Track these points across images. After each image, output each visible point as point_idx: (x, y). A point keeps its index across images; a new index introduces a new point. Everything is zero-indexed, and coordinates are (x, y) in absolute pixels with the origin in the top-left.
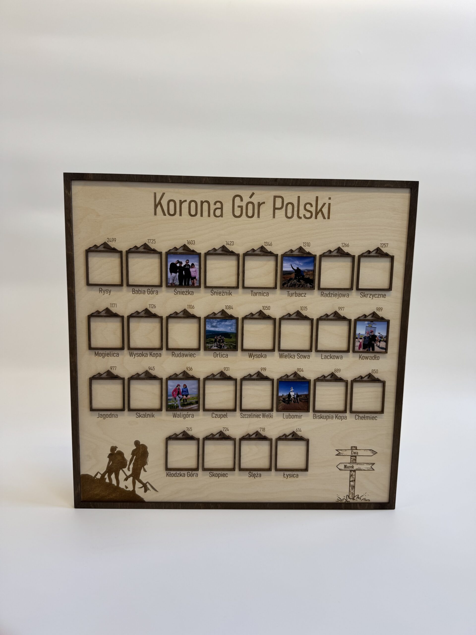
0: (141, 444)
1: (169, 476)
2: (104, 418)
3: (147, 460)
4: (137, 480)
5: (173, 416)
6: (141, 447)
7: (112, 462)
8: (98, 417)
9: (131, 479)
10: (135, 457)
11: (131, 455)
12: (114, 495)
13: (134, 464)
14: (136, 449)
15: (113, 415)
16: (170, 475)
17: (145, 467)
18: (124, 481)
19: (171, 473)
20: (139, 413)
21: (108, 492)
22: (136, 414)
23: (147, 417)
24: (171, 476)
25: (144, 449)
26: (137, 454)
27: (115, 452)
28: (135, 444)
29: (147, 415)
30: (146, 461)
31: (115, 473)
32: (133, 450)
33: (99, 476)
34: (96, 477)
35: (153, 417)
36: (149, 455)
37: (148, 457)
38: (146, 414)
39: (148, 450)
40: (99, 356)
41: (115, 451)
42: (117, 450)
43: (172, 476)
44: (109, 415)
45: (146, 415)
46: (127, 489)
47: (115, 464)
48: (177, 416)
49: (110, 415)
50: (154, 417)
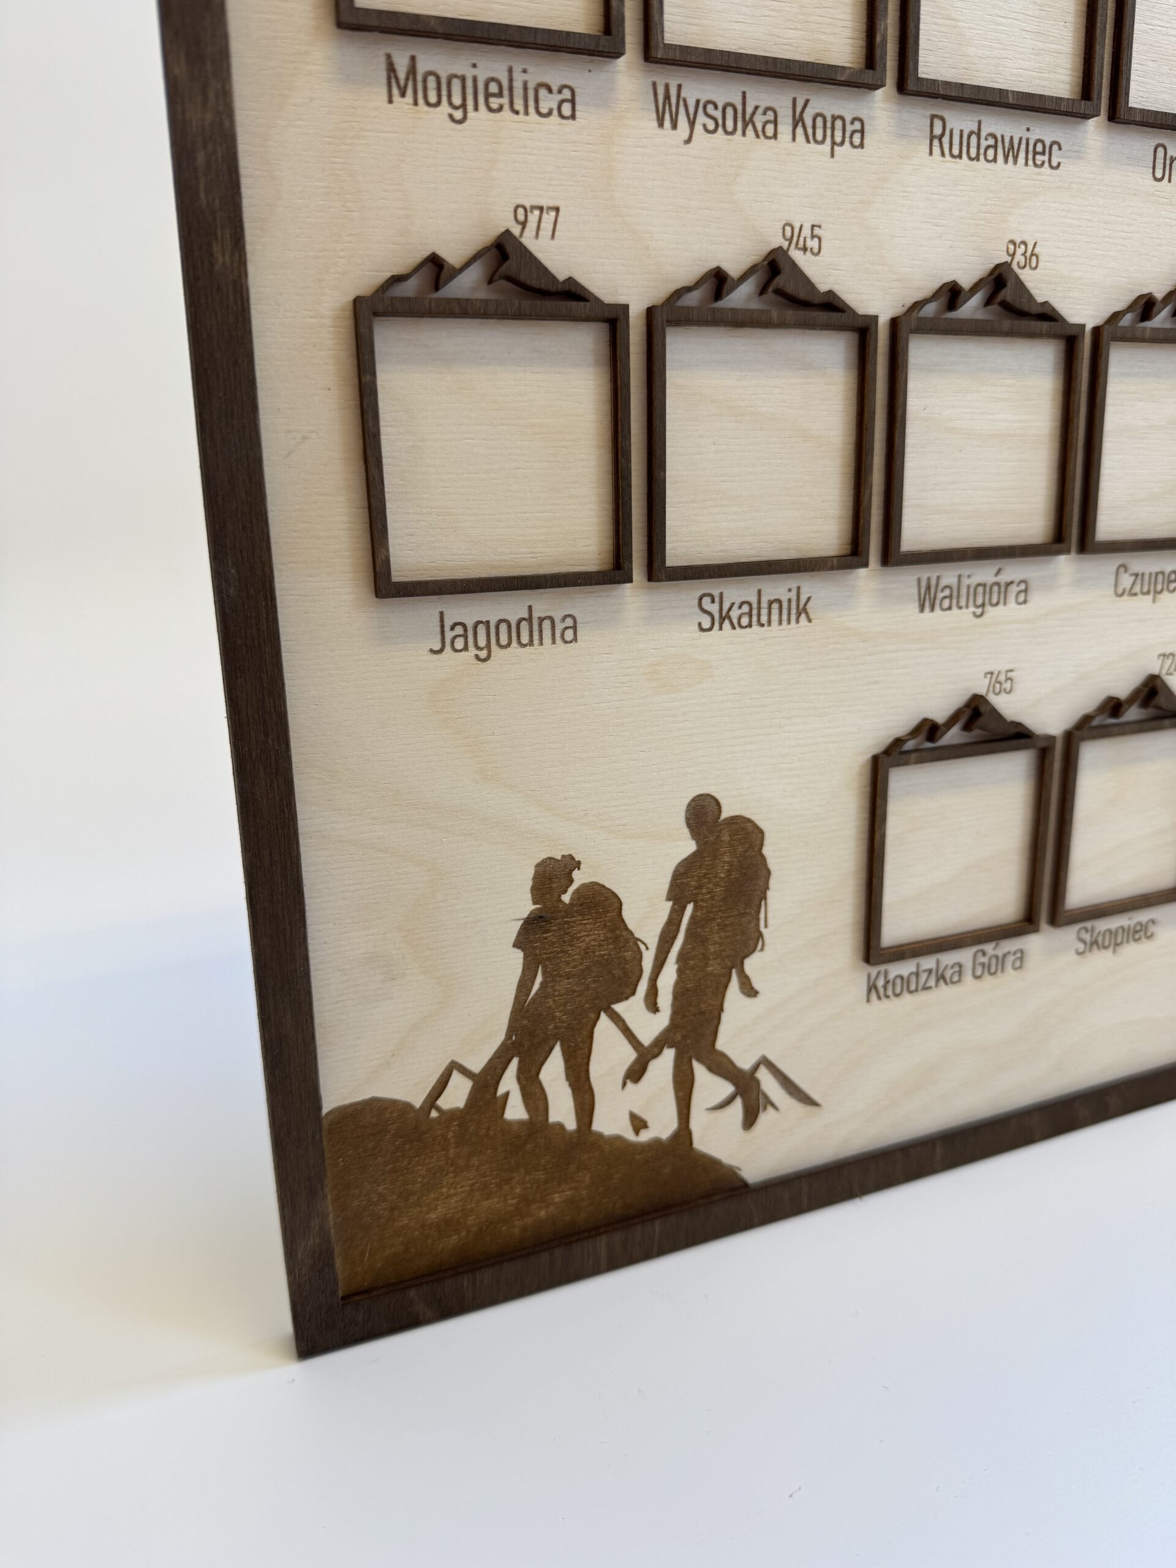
0: (726, 819)
1: (879, 998)
2: (483, 654)
3: (762, 916)
4: (699, 1060)
5: (916, 604)
6: (726, 838)
7: (544, 973)
8: (432, 651)
9: (664, 1065)
10: (690, 908)
11: (668, 899)
12: (557, 1198)
13: (682, 958)
14: (694, 855)
15: (547, 624)
16: (885, 987)
17: (751, 965)
18: (624, 1084)
19: (891, 977)
20: (716, 593)
21: (518, 1190)
22: (697, 610)
23: (764, 619)
24: (890, 992)
25: (740, 849)
26: (700, 887)
27: (566, 898)
28: (689, 825)
29: (764, 605)
30: (758, 925)
31: (562, 1046)
32: (680, 865)
33: (458, 1094)
34: (440, 1102)
35: (803, 616)
36: (772, 883)
37: (765, 898)
38: (759, 602)
39: (766, 851)
40: (421, 101)
41: (565, 892)
42: (580, 878)
43: (898, 990)
44: (514, 629)
45: (759, 608)
46: (645, 1136)
47: (564, 985)
48: (938, 602)
49: (524, 624)
50: (810, 620)
